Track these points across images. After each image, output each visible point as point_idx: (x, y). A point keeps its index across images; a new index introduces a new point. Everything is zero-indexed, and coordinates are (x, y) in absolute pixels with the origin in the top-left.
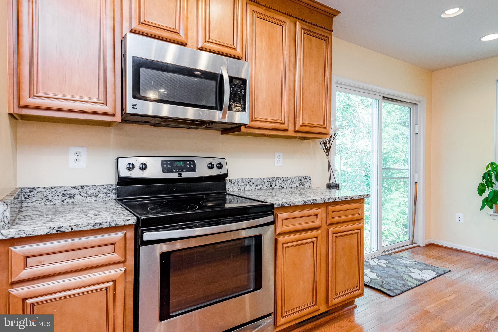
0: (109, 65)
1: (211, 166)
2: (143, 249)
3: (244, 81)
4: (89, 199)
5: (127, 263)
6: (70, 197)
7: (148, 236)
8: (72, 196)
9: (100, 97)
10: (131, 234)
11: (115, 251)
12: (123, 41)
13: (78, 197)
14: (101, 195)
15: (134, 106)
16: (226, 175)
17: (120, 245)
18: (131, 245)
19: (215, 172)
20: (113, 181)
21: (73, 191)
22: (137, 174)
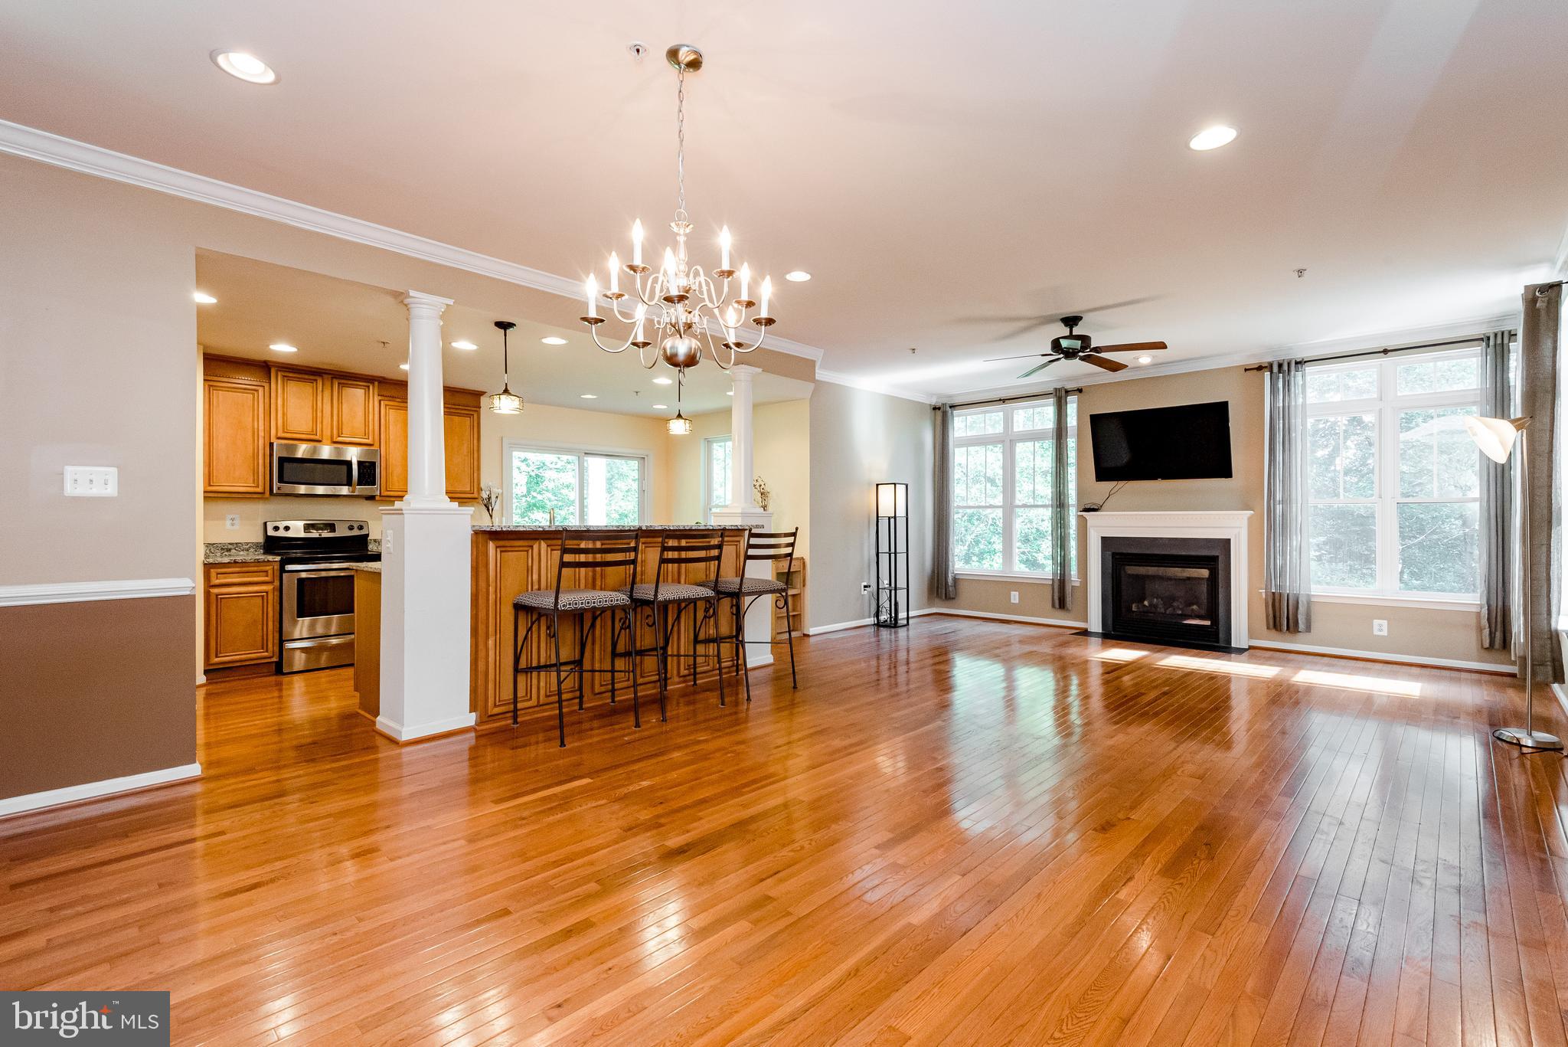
0: (261, 461)
1: (351, 528)
2: (285, 575)
3: (373, 464)
4: (242, 553)
5: (275, 584)
6: (227, 551)
7: (289, 567)
8: (230, 550)
9: (254, 482)
10: (277, 567)
11: (267, 576)
12: (271, 445)
13: (234, 551)
14: (252, 550)
15: (279, 488)
16: (368, 535)
17: (270, 572)
18: (277, 573)
19: (356, 532)
20: (261, 539)
21: (230, 547)
22: (281, 533)
